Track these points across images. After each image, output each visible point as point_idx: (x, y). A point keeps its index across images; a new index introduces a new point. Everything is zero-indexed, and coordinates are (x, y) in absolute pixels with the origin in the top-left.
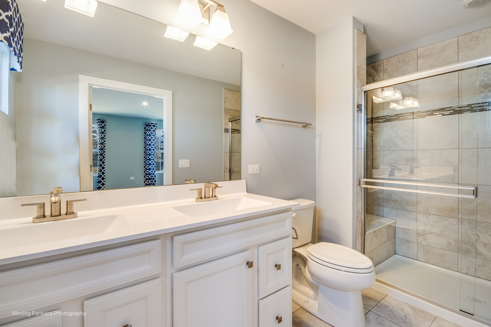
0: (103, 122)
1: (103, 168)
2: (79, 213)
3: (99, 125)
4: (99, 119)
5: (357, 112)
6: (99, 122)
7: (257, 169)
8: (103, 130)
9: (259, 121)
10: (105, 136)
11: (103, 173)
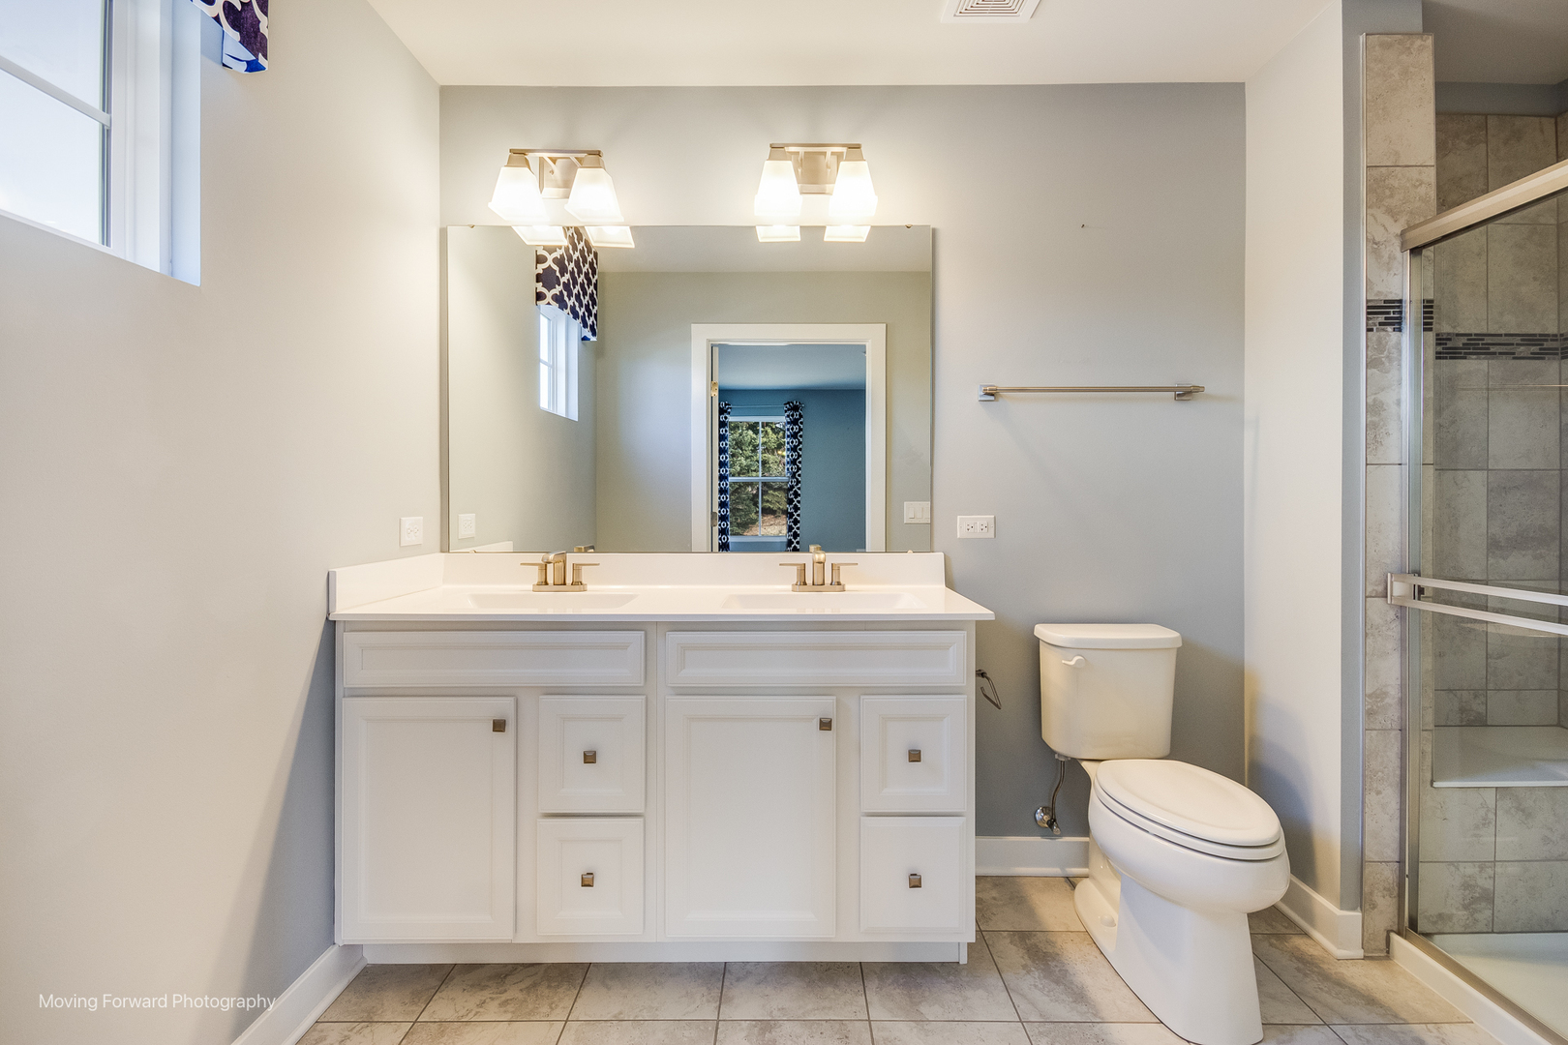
0: (795, 408)
1: (796, 522)
2: (589, 587)
3: (788, 416)
4: (788, 403)
5: (1369, 330)
6: (789, 410)
7: (983, 527)
8: (796, 428)
9: (992, 398)
10: (800, 443)
11: (796, 535)
